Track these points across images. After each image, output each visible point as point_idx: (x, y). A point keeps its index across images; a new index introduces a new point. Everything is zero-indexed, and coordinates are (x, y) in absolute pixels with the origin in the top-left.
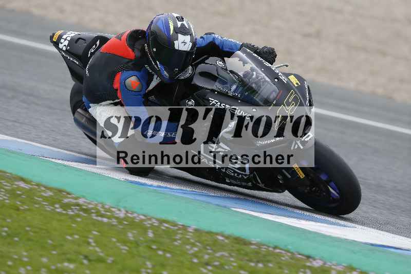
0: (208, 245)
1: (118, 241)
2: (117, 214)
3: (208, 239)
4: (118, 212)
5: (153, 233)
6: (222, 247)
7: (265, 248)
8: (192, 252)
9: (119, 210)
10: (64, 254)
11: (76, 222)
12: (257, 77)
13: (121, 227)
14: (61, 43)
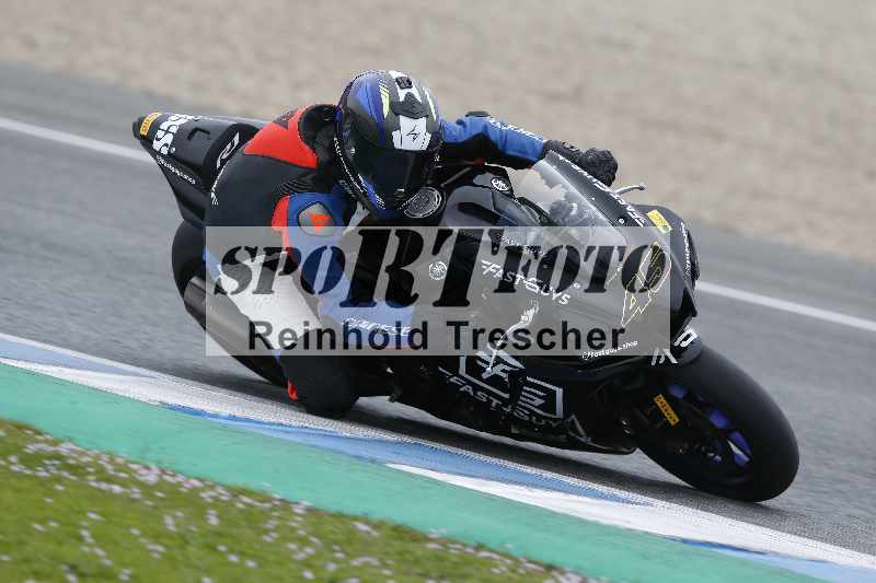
0: (336, 543)
1: (144, 534)
2: (141, 475)
3: (334, 528)
4: (144, 472)
5: (219, 517)
6: (366, 545)
7: (456, 549)
8: (301, 556)
9: (147, 468)
10: (26, 561)
11: (53, 494)
12: (580, 214)
13: (149, 503)
14: (158, 140)
